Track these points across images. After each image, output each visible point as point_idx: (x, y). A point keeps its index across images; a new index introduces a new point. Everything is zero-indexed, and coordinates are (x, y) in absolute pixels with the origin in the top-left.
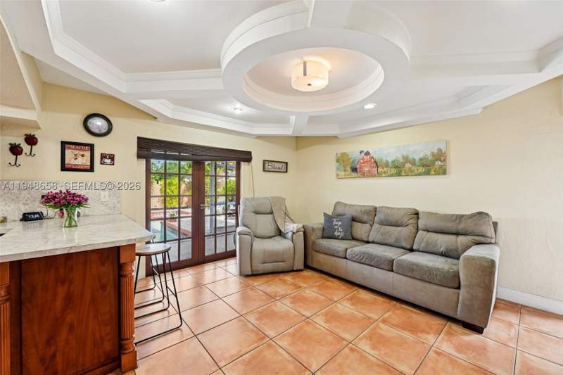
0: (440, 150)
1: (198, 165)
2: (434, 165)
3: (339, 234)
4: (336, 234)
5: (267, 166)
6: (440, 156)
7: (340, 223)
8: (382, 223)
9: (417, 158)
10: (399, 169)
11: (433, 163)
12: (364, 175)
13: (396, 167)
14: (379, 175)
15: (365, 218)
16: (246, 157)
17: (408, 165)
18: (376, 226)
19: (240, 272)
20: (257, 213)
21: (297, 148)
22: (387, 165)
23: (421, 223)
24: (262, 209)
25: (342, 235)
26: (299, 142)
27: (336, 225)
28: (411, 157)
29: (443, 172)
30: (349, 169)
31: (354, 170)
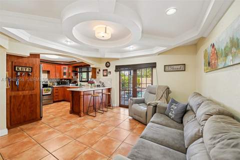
1: (135, 71)
3: (171, 115)
4: (170, 114)
5: (167, 68)
7: (176, 108)
16: (153, 65)
19: (129, 114)
20: (151, 93)
22: (222, 54)
24: (153, 92)
25: (173, 116)
27: (173, 108)
30: (207, 64)
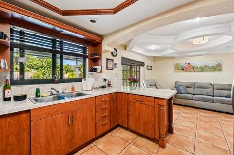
0: (219, 63)
2: (217, 68)
3: (183, 92)
6: (220, 65)
7: (183, 88)
8: (198, 88)
9: (210, 65)
10: (203, 69)
11: (217, 67)
12: (187, 71)
13: (201, 69)
14: (194, 71)
15: (191, 86)
16: (142, 64)
17: (206, 68)
18: (196, 89)
20: (151, 85)
21: (154, 61)
22: (198, 68)
23: (215, 87)
26: (155, 59)
28: (208, 65)
29: (221, 70)
30: (180, 69)
31: (183, 69)
